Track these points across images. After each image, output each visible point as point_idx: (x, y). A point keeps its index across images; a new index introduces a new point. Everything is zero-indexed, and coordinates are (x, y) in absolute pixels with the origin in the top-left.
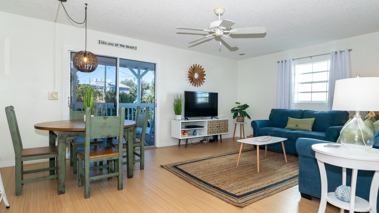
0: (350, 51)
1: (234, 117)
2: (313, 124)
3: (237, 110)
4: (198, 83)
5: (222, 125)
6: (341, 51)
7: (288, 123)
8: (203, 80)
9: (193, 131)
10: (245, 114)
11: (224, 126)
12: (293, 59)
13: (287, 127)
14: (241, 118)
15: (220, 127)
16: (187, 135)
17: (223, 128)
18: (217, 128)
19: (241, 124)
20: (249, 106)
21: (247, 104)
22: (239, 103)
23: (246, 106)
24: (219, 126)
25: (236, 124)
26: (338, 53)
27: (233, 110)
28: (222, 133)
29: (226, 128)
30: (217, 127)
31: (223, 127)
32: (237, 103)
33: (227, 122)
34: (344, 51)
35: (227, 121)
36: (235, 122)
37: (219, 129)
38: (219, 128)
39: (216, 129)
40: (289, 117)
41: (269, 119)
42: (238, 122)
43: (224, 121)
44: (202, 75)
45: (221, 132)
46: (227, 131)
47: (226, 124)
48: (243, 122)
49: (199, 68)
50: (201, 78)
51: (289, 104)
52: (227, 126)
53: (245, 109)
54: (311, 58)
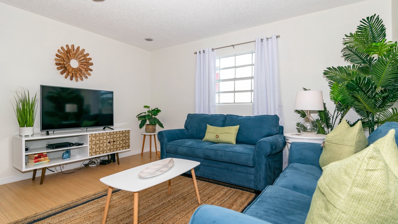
0: (277, 37)
1: (141, 126)
2: (237, 133)
3: (144, 117)
4: (78, 75)
5: (118, 139)
6: (267, 39)
7: (206, 133)
8: (86, 71)
9: (62, 152)
10: (155, 122)
11: (123, 140)
12: (212, 49)
13: (205, 139)
14: (151, 127)
15: (114, 142)
16: (48, 161)
17: (120, 144)
18: (109, 144)
19: (151, 135)
20: (161, 111)
21: (157, 108)
22: (148, 107)
23: (157, 111)
24: (112, 140)
25: (145, 135)
26: (265, 41)
27: (140, 117)
28: (120, 150)
29: (125, 143)
30: (109, 142)
31: (121, 142)
32: (145, 107)
33: (127, 134)
34: (271, 38)
35: (128, 132)
36: (142, 133)
37: (113, 145)
38: (112, 143)
39: (107, 146)
40: (208, 125)
41: (185, 127)
42: (147, 132)
43: (123, 133)
44: (84, 63)
45: (117, 149)
46: (129, 147)
47: (125, 137)
48: (154, 132)
49: (79, 52)
50: (83, 67)
51: (209, 107)
52: (129, 139)
53: (156, 115)
54: (234, 48)
